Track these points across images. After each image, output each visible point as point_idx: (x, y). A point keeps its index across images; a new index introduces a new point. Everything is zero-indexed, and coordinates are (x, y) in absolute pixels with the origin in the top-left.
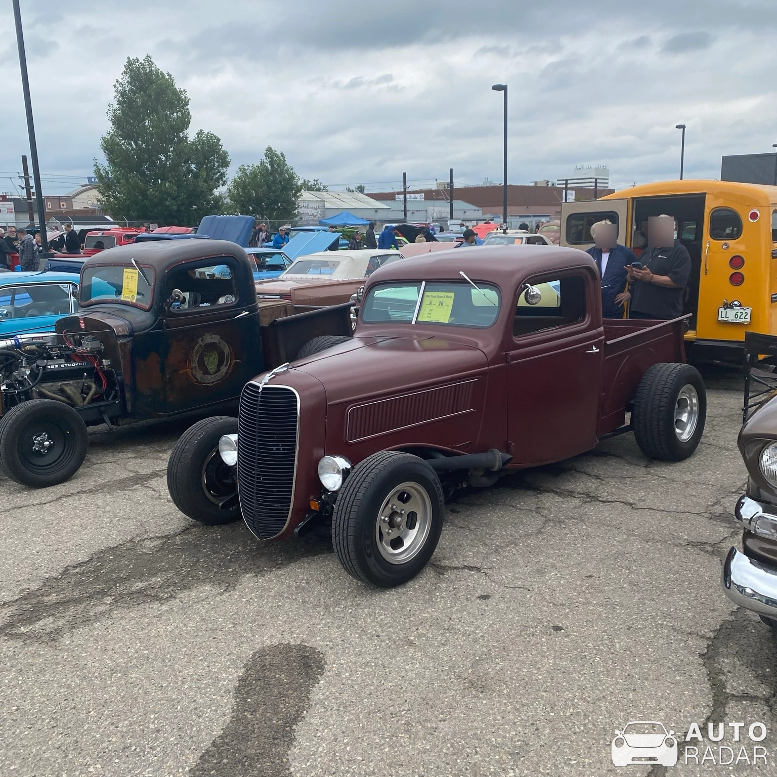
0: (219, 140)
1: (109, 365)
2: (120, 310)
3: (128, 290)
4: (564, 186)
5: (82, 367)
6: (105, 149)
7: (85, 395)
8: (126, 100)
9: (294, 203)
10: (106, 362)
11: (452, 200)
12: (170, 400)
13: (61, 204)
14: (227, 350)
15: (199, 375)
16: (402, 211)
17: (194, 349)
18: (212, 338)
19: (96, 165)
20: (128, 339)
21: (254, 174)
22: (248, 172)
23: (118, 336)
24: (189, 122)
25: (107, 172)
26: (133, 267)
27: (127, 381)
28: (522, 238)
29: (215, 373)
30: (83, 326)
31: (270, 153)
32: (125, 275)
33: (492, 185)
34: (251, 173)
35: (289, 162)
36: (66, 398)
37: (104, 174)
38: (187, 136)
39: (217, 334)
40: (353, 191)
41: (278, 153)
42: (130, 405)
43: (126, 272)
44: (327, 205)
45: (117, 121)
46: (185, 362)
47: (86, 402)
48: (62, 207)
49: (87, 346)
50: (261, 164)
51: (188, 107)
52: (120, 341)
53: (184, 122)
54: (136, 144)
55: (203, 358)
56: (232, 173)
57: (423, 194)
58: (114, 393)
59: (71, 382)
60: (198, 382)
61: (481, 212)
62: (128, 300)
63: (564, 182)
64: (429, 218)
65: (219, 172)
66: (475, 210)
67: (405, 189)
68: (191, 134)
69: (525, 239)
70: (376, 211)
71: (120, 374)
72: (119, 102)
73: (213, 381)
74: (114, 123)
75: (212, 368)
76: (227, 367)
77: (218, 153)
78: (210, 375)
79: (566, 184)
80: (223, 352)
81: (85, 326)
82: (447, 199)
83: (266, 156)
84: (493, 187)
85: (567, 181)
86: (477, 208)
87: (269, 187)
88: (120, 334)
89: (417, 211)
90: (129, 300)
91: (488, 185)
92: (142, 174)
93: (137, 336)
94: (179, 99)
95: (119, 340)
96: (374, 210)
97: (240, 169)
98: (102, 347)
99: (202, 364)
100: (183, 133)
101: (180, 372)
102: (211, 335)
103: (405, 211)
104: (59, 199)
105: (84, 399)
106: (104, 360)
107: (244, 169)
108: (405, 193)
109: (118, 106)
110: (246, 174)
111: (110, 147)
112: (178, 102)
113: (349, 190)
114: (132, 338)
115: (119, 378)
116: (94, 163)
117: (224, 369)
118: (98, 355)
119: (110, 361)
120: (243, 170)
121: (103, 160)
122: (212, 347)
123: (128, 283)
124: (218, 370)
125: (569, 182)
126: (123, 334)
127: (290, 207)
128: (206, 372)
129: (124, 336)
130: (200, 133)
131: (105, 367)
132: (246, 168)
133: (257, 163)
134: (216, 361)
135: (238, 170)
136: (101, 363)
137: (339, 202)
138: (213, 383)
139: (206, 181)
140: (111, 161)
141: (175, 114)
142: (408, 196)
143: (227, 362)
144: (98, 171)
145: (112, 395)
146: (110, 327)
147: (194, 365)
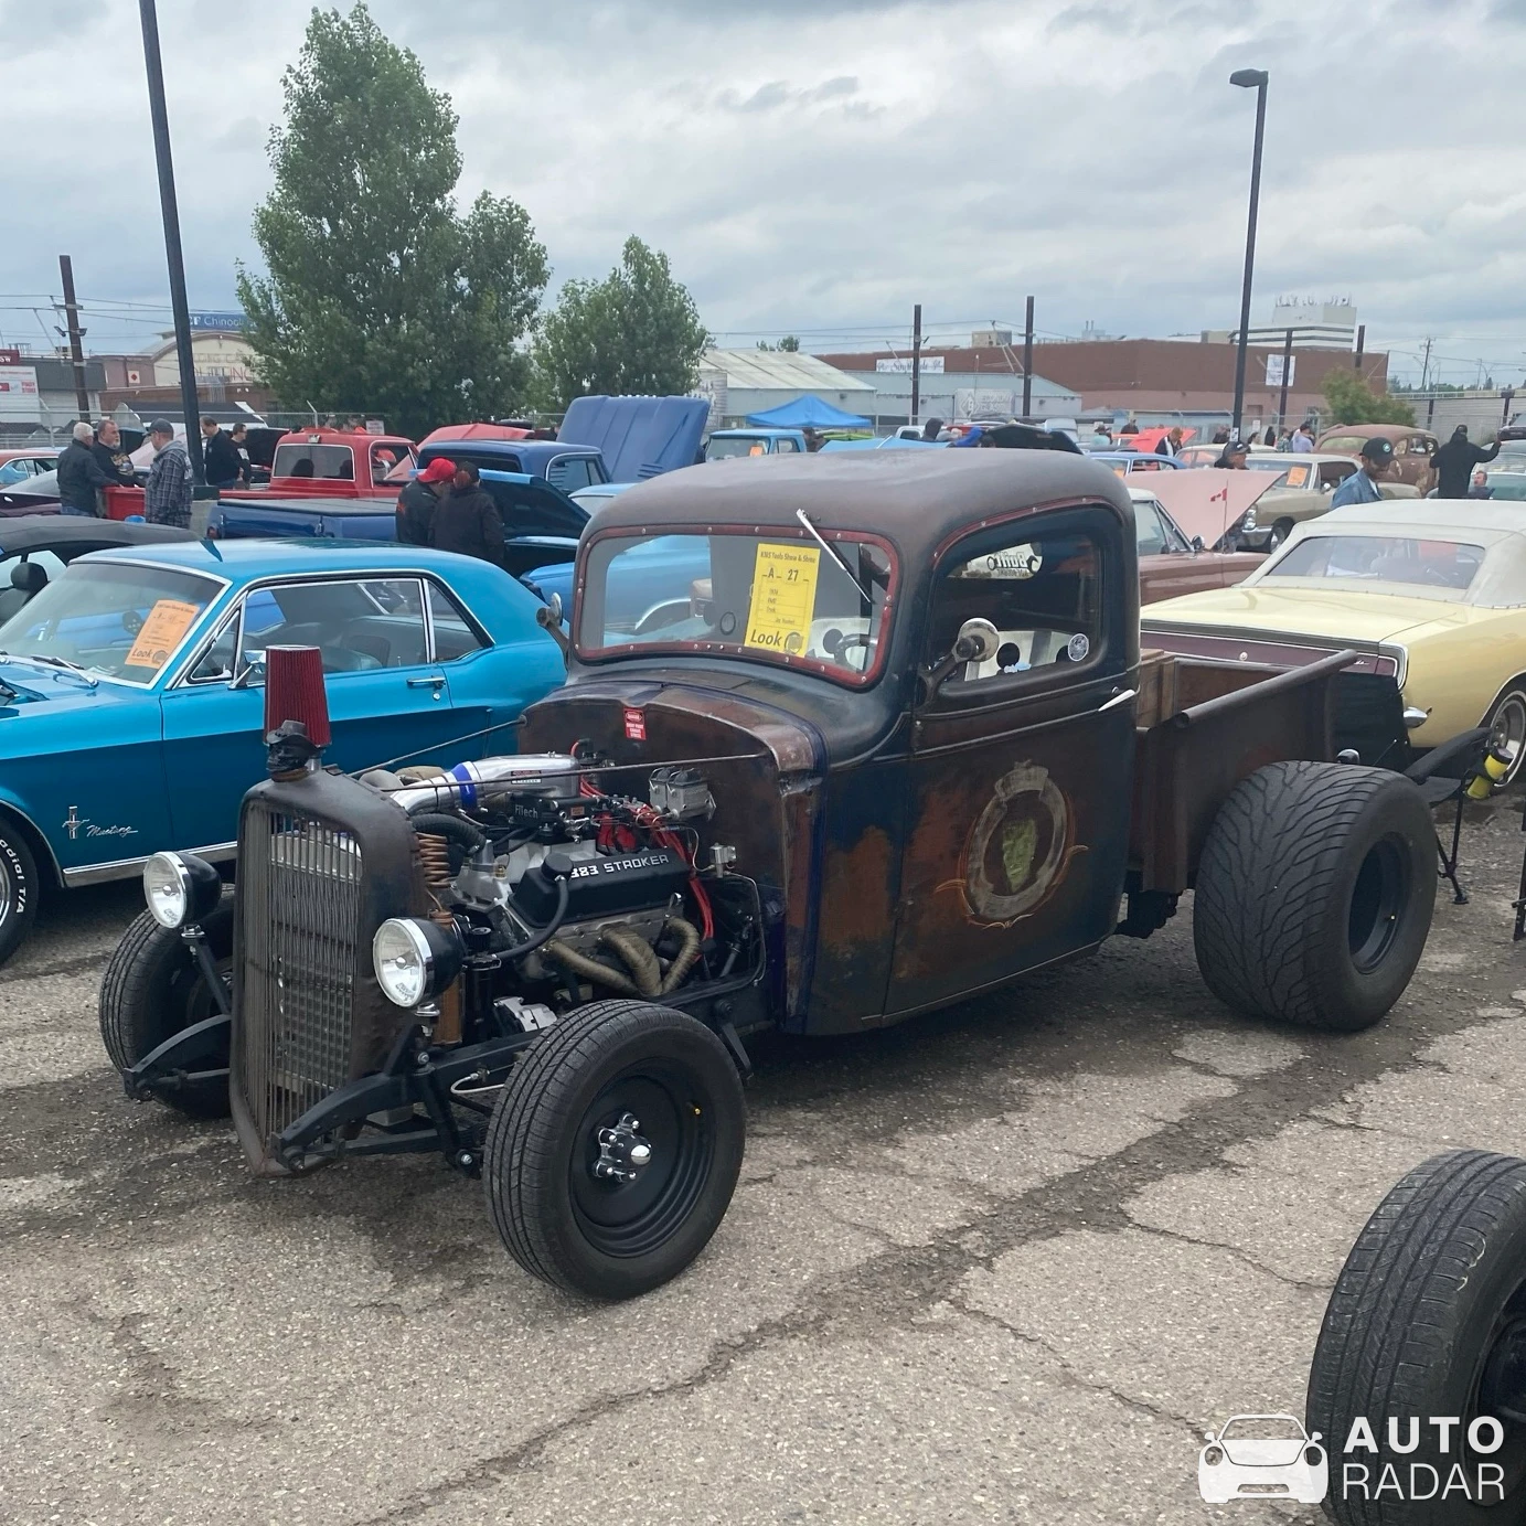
0: (526, 219)
1: (730, 863)
2: (751, 681)
3: (773, 617)
4: (1283, 344)
5: (661, 872)
6: (262, 237)
7: (666, 961)
8: (310, 118)
9: (688, 374)
10: (723, 854)
11: (1028, 372)
12: (902, 975)
13: (130, 374)
14: (1059, 815)
15: (984, 895)
16: (908, 397)
17: (980, 816)
18: (1029, 778)
19: (241, 277)
20: (810, 783)
21: (597, 305)
22: (583, 299)
23: (785, 775)
24: (456, 172)
25: (266, 294)
26: (808, 540)
27: (797, 921)
28: (1309, 466)
29: (1024, 887)
30: (636, 731)
31: (635, 252)
32: (762, 565)
33: (1103, 339)
34: (590, 301)
35: (676, 276)
36: (621, 972)
37: (259, 300)
38: (455, 206)
39: (1041, 765)
40: (772, 350)
41: (653, 251)
42: (795, 995)
43: (766, 555)
44: (733, 382)
45: (292, 171)
46: (955, 855)
47: (671, 981)
48: (131, 381)
49: (670, 799)
50: (613, 278)
51: (454, 135)
52: (790, 791)
53: (444, 173)
54: (334, 225)
55: (1002, 842)
56: (550, 301)
57: (942, 359)
58: (736, 949)
59: (628, 919)
60: (977, 917)
61: (1078, 403)
62: (772, 647)
63: (1284, 335)
64: (958, 413)
65: (524, 297)
66: (1065, 398)
67: (917, 345)
68: (461, 201)
69: (1315, 469)
70: (842, 397)
71: (775, 896)
72: (297, 124)
73: (1014, 912)
74: (282, 173)
75: (1016, 872)
76: (1053, 870)
77: (522, 252)
78: (1012, 894)
79: (1289, 339)
80: (1050, 821)
81: (647, 730)
82: (1017, 370)
83: (628, 259)
84: (1105, 344)
85: (1290, 331)
86: (1072, 394)
87: (631, 334)
88: (789, 766)
89: (933, 397)
90: (780, 649)
91: (1092, 338)
92: (348, 301)
93: (836, 772)
94: (432, 115)
95: (783, 786)
96: (838, 395)
97: (566, 291)
98: (712, 805)
99: (995, 859)
100: (443, 201)
101: (939, 888)
102: (1028, 767)
103: (915, 396)
104: (126, 362)
105: (664, 972)
106: (717, 848)
107: (575, 291)
108: (916, 354)
109: (290, 131)
110: (578, 302)
111: (274, 232)
112: (430, 123)
113: (763, 347)
114: (818, 781)
115: (773, 908)
116: (236, 272)
117: (1046, 875)
118: (698, 830)
119: (736, 852)
120: (571, 292)
121: (259, 267)
122: (1027, 805)
123: (774, 592)
124: (1031, 879)
125: (1295, 334)
126: (797, 765)
127: (679, 384)
128: (1002, 887)
129: (799, 775)
130: (485, 200)
131: (720, 869)
132: (580, 288)
133: (604, 279)
134: (1031, 851)
135: (562, 294)
136: (706, 857)
137: (759, 376)
138: (1012, 918)
139: (494, 319)
140: (275, 264)
141: (423, 153)
142: (922, 360)
143: (1056, 851)
144: (244, 292)
145: (732, 957)
146: (757, 744)
147: (976, 866)
